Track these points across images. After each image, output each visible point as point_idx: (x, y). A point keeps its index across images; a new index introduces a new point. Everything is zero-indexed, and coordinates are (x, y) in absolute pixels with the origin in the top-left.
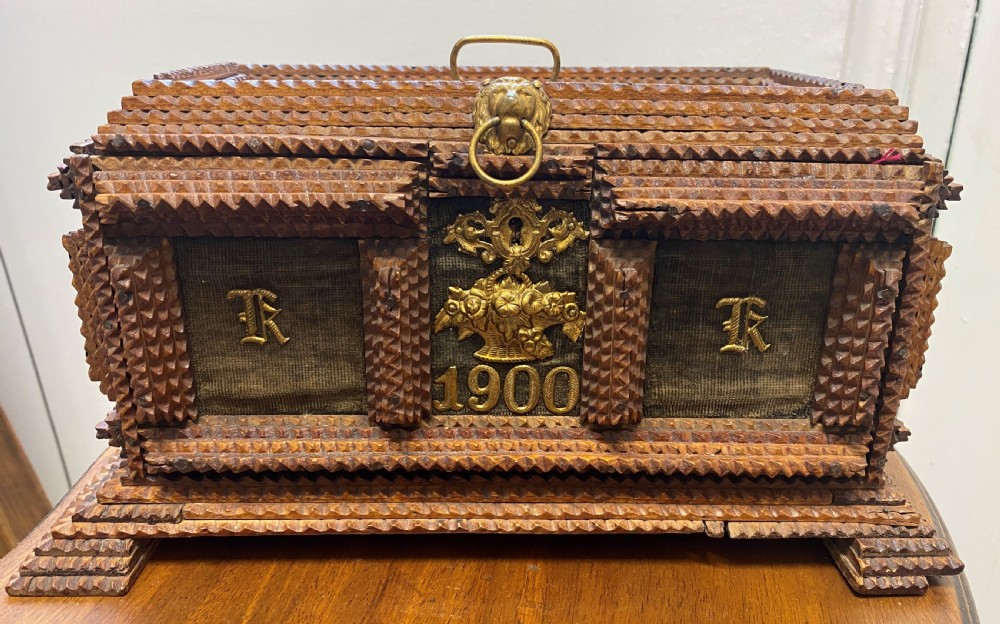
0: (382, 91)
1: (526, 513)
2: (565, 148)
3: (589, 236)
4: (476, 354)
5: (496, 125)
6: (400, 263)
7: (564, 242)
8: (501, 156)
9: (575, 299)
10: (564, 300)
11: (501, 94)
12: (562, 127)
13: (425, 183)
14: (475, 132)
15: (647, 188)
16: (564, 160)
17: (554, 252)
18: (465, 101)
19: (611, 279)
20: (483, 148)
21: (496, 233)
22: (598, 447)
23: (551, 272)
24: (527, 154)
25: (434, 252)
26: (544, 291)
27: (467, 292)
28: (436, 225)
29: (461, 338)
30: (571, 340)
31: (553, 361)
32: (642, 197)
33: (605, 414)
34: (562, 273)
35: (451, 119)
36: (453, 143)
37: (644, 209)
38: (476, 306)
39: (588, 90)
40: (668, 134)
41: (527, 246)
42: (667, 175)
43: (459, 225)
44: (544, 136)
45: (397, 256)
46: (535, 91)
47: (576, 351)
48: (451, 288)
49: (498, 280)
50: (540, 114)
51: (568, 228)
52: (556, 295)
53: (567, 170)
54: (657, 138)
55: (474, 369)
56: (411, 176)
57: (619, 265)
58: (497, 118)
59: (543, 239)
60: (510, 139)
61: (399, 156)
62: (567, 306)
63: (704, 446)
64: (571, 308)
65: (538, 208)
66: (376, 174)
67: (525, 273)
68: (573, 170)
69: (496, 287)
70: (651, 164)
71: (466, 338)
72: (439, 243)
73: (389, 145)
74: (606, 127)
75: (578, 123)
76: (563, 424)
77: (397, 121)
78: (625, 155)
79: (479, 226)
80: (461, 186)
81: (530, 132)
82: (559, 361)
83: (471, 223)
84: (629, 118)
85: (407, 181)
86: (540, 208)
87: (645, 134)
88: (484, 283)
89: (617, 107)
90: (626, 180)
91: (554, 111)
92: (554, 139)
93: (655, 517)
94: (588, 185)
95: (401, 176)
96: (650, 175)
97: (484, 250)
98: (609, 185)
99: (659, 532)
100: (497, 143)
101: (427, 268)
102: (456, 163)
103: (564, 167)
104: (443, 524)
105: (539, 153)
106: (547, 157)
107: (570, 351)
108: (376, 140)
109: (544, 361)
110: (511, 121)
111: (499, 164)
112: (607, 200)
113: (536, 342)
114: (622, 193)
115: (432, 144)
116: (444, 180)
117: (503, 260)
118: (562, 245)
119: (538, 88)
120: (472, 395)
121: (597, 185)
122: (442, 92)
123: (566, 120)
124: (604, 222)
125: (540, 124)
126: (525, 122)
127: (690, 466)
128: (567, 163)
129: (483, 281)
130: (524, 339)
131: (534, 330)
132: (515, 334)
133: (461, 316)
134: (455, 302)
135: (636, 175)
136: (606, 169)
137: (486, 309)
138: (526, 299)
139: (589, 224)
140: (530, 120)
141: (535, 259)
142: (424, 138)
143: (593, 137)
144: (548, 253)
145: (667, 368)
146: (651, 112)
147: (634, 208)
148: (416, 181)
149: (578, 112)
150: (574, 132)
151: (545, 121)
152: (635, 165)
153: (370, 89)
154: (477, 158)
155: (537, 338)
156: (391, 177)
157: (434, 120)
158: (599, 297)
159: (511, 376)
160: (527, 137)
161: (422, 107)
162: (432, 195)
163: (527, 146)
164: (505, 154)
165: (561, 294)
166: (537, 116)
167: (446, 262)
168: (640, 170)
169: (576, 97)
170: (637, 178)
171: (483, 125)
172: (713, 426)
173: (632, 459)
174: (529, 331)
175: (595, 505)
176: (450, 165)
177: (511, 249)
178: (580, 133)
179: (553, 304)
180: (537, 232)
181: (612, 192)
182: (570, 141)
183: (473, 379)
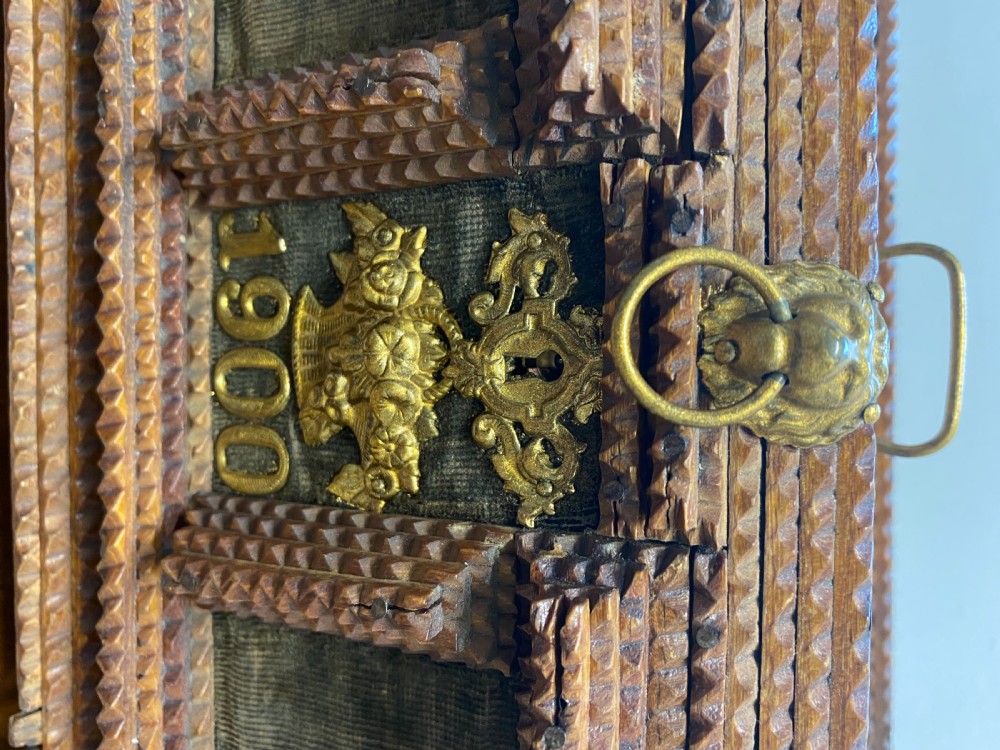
0: (853, 53)
1: (44, 389)
2: (716, 479)
3: (522, 526)
4: (307, 290)
5: (770, 314)
6: (447, 101)
7: (513, 470)
8: (696, 329)
9: (405, 489)
10: (402, 468)
11: (846, 325)
12: (770, 471)
13: (633, 152)
14: (756, 262)
15: (615, 674)
16: (685, 479)
17: (493, 450)
18: (832, 244)
19: (424, 577)
20: (716, 286)
21: (530, 321)
22: (145, 528)
23: (453, 444)
24: (703, 391)
25: (492, 187)
26: (420, 426)
27: (416, 266)
28: (546, 187)
29: (334, 257)
30: (331, 481)
31: (296, 445)
32: (593, 663)
33: (189, 545)
34: (453, 465)
35: (787, 211)
36: (728, 212)
37: (560, 670)
38: (384, 284)
39: (855, 531)
40: (751, 713)
41: (503, 391)
42: (651, 713)
43: (548, 241)
44: (748, 431)
45: (469, 96)
46: (855, 407)
47: (313, 490)
48: (424, 231)
49: (439, 332)
50: (798, 419)
51: (540, 481)
52: (412, 452)
53: (661, 485)
54: (741, 691)
55: (281, 287)
56: (645, 112)
57: (448, 597)
58: (786, 313)
59: (518, 425)
60: (736, 345)
61: (694, 85)
62: (393, 474)
63: (154, 724)
64: (388, 484)
65: (583, 415)
66: (648, 30)
67: (453, 388)
68: (661, 500)
69: (427, 327)
70: (677, 678)
71: (333, 269)
72: (508, 199)
73: (721, 56)
74: (769, 572)
75: (778, 509)
76: (195, 461)
77: (781, 83)
78: (699, 619)
79: (544, 284)
80: (627, 235)
81: (754, 396)
82: (296, 456)
83: (551, 267)
84: (789, 626)
85: (631, 99)
86: (583, 420)
87: (752, 661)
88: (432, 300)
89: (815, 597)
90: (639, 623)
91: (806, 453)
92: (738, 454)
93: (44, 622)
94: (628, 532)
95: (646, 88)
96: (651, 674)
97: (496, 298)
98: (625, 582)
99: (17, 629)
100: (727, 318)
101: (455, 175)
102: (677, 218)
103: (669, 477)
104: (22, 240)
105: (702, 418)
106: (694, 438)
107: (312, 478)
108: (732, 26)
109: (297, 426)
110: (780, 348)
111: (674, 322)
112: (591, 576)
113: (323, 410)
114: (603, 615)
115: (723, 161)
116: (640, 194)
117: (477, 339)
118: (506, 466)
119: (862, 414)
120: (243, 286)
121: (630, 550)
122: (850, 190)
123: (786, 482)
124: (544, 565)
125: (774, 419)
126: (777, 385)
127: (109, 697)
128: (676, 484)
129: (436, 300)
130: (329, 386)
131: (346, 407)
132: (337, 368)
133: (370, 254)
134: (398, 242)
135: (651, 642)
136: (666, 575)
137: (380, 307)
138: (400, 391)
139: (550, 526)
140: (784, 394)
141: (479, 407)
142: (739, 145)
143: (744, 545)
144: (491, 436)
145: (288, 664)
146: (802, 675)
147: (562, 646)
148: (634, 126)
149: (804, 507)
150: (756, 501)
151: (783, 432)
152: (677, 642)
153: (856, 22)
154: (689, 266)
155: (332, 412)
156: (641, 63)
157: (784, 171)
158: (395, 545)
159: (270, 361)
160: (742, 388)
161: (814, 144)
162: (606, 169)
163: (720, 388)
164: (702, 336)
165: (414, 463)
166: (794, 412)
167: (473, 215)
168: (662, 653)
169: (840, 503)
170: (644, 648)
171: (773, 283)
172: (198, 739)
173: (122, 591)
174: (343, 396)
175: (66, 515)
176: (673, 202)
177: (497, 355)
178: (755, 513)
179: (393, 446)
180: (532, 412)
181: (610, 589)
182: (735, 491)
183: (266, 286)
